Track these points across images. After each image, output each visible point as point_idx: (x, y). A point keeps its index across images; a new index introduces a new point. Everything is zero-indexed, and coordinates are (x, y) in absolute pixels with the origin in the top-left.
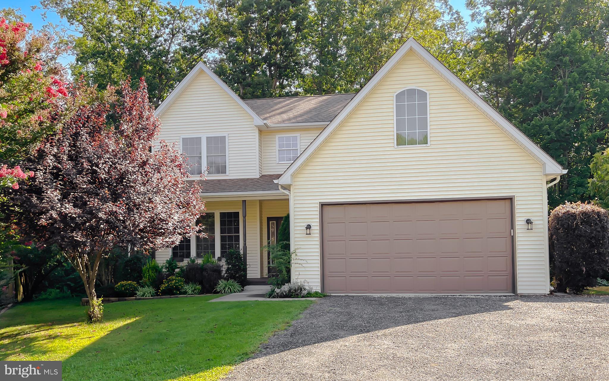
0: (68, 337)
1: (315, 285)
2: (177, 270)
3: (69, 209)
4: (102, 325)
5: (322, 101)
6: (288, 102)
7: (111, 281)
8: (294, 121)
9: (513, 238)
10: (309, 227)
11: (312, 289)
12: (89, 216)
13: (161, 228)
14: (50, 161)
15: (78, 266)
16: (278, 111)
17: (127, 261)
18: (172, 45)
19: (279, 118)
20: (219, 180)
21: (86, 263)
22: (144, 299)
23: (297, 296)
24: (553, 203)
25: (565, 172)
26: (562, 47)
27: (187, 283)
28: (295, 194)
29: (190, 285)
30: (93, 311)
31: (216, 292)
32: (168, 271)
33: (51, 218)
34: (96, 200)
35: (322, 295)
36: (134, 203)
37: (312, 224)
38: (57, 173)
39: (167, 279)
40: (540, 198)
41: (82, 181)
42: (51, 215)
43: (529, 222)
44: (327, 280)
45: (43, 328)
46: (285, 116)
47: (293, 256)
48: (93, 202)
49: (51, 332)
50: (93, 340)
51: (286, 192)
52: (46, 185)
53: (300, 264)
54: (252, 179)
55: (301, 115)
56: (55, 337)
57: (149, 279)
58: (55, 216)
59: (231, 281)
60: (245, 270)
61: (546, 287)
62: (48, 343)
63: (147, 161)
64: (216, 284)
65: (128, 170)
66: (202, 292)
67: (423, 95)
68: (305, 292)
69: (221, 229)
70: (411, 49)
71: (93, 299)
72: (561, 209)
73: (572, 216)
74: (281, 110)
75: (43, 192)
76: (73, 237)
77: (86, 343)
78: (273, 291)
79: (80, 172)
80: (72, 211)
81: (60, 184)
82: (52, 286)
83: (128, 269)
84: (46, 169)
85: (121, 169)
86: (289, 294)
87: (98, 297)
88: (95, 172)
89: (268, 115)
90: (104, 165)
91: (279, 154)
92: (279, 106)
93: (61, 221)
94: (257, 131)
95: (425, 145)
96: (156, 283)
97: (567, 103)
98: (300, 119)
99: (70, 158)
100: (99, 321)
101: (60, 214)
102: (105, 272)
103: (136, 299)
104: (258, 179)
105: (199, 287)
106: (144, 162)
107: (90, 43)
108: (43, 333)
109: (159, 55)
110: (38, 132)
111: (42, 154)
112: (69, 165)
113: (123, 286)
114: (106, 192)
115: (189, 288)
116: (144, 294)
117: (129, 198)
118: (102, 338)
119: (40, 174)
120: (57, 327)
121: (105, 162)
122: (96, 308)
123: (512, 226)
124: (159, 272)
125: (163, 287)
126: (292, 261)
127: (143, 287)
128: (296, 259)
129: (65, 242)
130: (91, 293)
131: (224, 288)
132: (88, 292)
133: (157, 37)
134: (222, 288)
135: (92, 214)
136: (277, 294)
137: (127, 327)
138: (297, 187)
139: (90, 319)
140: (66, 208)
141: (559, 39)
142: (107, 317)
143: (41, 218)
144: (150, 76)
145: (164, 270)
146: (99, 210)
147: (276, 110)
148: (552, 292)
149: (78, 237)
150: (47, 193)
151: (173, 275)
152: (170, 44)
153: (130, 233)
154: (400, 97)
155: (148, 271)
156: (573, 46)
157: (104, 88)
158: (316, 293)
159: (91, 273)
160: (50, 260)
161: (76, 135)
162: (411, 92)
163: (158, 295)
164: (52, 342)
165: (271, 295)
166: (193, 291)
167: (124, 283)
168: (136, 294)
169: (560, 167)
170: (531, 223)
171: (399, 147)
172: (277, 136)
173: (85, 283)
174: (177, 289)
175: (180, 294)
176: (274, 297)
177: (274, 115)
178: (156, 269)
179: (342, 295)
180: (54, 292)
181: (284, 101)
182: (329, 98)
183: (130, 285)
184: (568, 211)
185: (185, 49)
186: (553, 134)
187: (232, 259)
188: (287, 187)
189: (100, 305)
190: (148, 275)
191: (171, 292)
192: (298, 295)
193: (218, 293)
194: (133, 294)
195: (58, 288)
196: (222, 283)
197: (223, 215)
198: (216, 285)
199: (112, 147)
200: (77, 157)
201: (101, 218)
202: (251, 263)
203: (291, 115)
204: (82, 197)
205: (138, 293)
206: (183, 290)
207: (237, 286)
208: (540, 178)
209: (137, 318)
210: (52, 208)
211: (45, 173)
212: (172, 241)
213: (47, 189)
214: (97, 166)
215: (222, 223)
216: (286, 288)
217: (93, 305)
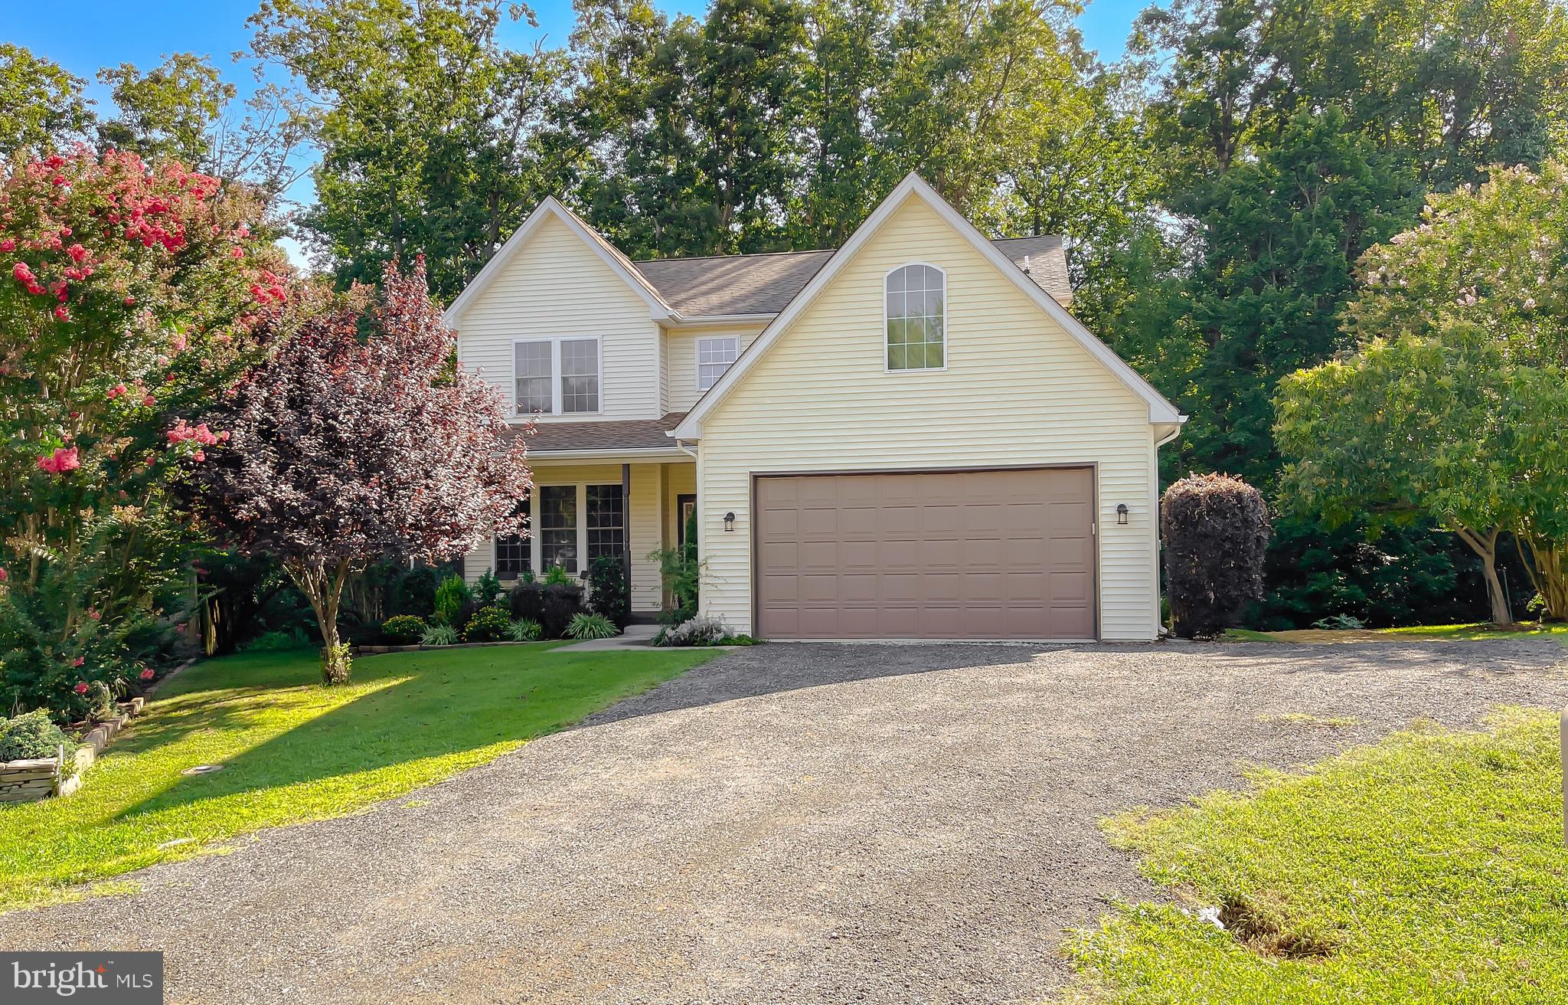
0: (287, 706)
1: (740, 623)
2: (500, 596)
3: (286, 492)
4: (348, 689)
5: (794, 266)
6: (729, 266)
7: (379, 616)
8: (729, 309)
9: (1095, 539)
10: (730, 517)
11: (732, 631)
12: (320, 504)
13: (444, 524)
14: (256, 411)
15: (307, 586)
16: (704, 288)
17: (409, 578)
18: (521, 131)
19: (702, 303)
20: (584, 425)
21: (321, 582)
22: (434, 648)
23: (704, 642)
24: (1167, 477)
25: (1184, 419)
26: (1305, 142)
27: (515, 618)
28: (707, 457)
29: (522, 623)
30: (333, 666)
31: (567, 637)
32: (483, 597)
33: (257, 508)
34: (332, 477)
35: (753, 642)
36: (399, 479)
37: (736, 512)
38: (269, 429)
39: (478, 612)
40: (1143, 466)
41: (309, 445)
42: (257, 503)
43: (1122, 509)
44: (765, 612)
45: (247, 694)
46: (715, 299)
47: (702, 571)
48: (328, 481)
49: (260, 699)
50: (326, 709)
51: (687, 451)
52: (250, 453)
53: (712, 585)
54: (648, 422)
55: (746, 297)
56: (268, 705)
57: (447, 612)
58: (263, 505)
59: (597, 617)
60: (627, 597)
61: (1152, 627)
62: (253, 713)
63: (423, 406)
64: (568, 621)
65: (387, 425)
66: (542, 637)
67: (935, 276)
68: (720, 636)
69: (588, 516)
70: (913, 193)
71: (333, 645)
72: (1179, 487)
73: (1193, 499)
74: (711, 285)
75: (244, 466)
76: (293, 537)
77: (316, 713)
78: (663, 634)
79: (305, 430)
80: (291, 497)
81: (272, 451)
82: (272, 626)
83: (409, 594)
84: (249, 426)
85: (377, 423)
86: (690, 641)
87: (342, 642)
88: (332, 428)
89: (683, 296)
90: (348, 416)
91: (701, 374)
92: (710, 275)
93: (274, 513)
94: (657, 330)
95: (938, 369)
96: (458, 620)
97: (1310, 258)
98: (742, 305)
99: (292, 404)
100: (347, 684)
101: (271, 501)
102: (367, 598)
103: (421, 649)
104: (658, 422)
105: (537, 627)
106: (418, 407)
107: (354, 127)
108: (246, 700)
109: (490, 156)
110: (237, 362)
111: (242, 402)
112: (290, 416)
113: (397, 624)
114: (351, 463)
115: (517, 628)
116: (437, 638)
117: (390, 472)
118: (343, 707)
119: (239, 434)
120: (271, 691)
121: (349, 412)
122: (339, 660)
123: (1094, 518)
124: (466, 598)
125: (470, 626)
126: (701, 580)
127: (435, 626)
128: (707, 576)
129: (281, 546)
130: (330, 635)
131: (583, 629)
132: (325, 633)
133: (488, 115)
134: (578, 629)
135: (326, 500)
136: (670, 638)
137: (387, 691)
138: (709, 444)
139: (328, 679)
140: (281, 492)
141: (1300, 127)
142: (358, 676)
143: (241, 508)
144: (473, 200)
145: (476, 595)
146: (336, 494)
147: (703, 283)
148: (1163, 639)
149: (302, 538)
150: (249, 466)
151: (492, 604)
152: (516, 129)
153: (391, 531)
154: (894, 279)
155: (446, 597)
156: (1326, 139)
157: (348, 287)
158: (741, 637)
159: (330, 601)
160: (267, 575)
161: (302, 362)
162: (915, 272)
163: (462, 642)
164: (260, 713)
165: (659, 641)
166: (527, 634)
167: (399, 618)
168: (421, 639)
169: (1176, 411)
170: (1126, 512)
171: (893, 371)
172: (698, 339)
173: (320, 616)
174: (496, 630)
175: (503, 638)
176: (664, 645)
177: (695, 297)
178: (461, 594)
179: (789, 641)
180: (277, 637)
181: (722, 265)
182: (808, 260)
183: (409, 622)
184: (1188, 491)
185: (545, 138)
186: (1280, 323)
187: (601, 575)
188: (692, 443)
189: (345, 655)
190: (445, 604)
191: (485, 635)
192: (706, 640)
193: (572, 637)
194: (415, 639)
195: (286, 631)
196: (579, 619)
197: (591, 490)
198: (568, 624)
199: (360, 385)
200: (302, 400)
201: (340, 507)
202: (638, 583)
203: (726, 295)
204: (309, 472)
205: (425, 638)
206: (506, 633)
207: (607, 625)
208: (1143, 429)
209: (409, 678)
210: (259, 492)
211: (248, 432)
212: (465, 545)
213: (250, 461)
214: (335, 418)
215: (591, 506)
216: (684, 628)
217: (333, 655)
